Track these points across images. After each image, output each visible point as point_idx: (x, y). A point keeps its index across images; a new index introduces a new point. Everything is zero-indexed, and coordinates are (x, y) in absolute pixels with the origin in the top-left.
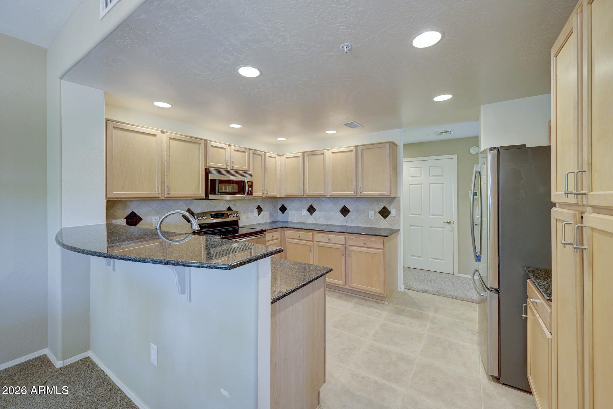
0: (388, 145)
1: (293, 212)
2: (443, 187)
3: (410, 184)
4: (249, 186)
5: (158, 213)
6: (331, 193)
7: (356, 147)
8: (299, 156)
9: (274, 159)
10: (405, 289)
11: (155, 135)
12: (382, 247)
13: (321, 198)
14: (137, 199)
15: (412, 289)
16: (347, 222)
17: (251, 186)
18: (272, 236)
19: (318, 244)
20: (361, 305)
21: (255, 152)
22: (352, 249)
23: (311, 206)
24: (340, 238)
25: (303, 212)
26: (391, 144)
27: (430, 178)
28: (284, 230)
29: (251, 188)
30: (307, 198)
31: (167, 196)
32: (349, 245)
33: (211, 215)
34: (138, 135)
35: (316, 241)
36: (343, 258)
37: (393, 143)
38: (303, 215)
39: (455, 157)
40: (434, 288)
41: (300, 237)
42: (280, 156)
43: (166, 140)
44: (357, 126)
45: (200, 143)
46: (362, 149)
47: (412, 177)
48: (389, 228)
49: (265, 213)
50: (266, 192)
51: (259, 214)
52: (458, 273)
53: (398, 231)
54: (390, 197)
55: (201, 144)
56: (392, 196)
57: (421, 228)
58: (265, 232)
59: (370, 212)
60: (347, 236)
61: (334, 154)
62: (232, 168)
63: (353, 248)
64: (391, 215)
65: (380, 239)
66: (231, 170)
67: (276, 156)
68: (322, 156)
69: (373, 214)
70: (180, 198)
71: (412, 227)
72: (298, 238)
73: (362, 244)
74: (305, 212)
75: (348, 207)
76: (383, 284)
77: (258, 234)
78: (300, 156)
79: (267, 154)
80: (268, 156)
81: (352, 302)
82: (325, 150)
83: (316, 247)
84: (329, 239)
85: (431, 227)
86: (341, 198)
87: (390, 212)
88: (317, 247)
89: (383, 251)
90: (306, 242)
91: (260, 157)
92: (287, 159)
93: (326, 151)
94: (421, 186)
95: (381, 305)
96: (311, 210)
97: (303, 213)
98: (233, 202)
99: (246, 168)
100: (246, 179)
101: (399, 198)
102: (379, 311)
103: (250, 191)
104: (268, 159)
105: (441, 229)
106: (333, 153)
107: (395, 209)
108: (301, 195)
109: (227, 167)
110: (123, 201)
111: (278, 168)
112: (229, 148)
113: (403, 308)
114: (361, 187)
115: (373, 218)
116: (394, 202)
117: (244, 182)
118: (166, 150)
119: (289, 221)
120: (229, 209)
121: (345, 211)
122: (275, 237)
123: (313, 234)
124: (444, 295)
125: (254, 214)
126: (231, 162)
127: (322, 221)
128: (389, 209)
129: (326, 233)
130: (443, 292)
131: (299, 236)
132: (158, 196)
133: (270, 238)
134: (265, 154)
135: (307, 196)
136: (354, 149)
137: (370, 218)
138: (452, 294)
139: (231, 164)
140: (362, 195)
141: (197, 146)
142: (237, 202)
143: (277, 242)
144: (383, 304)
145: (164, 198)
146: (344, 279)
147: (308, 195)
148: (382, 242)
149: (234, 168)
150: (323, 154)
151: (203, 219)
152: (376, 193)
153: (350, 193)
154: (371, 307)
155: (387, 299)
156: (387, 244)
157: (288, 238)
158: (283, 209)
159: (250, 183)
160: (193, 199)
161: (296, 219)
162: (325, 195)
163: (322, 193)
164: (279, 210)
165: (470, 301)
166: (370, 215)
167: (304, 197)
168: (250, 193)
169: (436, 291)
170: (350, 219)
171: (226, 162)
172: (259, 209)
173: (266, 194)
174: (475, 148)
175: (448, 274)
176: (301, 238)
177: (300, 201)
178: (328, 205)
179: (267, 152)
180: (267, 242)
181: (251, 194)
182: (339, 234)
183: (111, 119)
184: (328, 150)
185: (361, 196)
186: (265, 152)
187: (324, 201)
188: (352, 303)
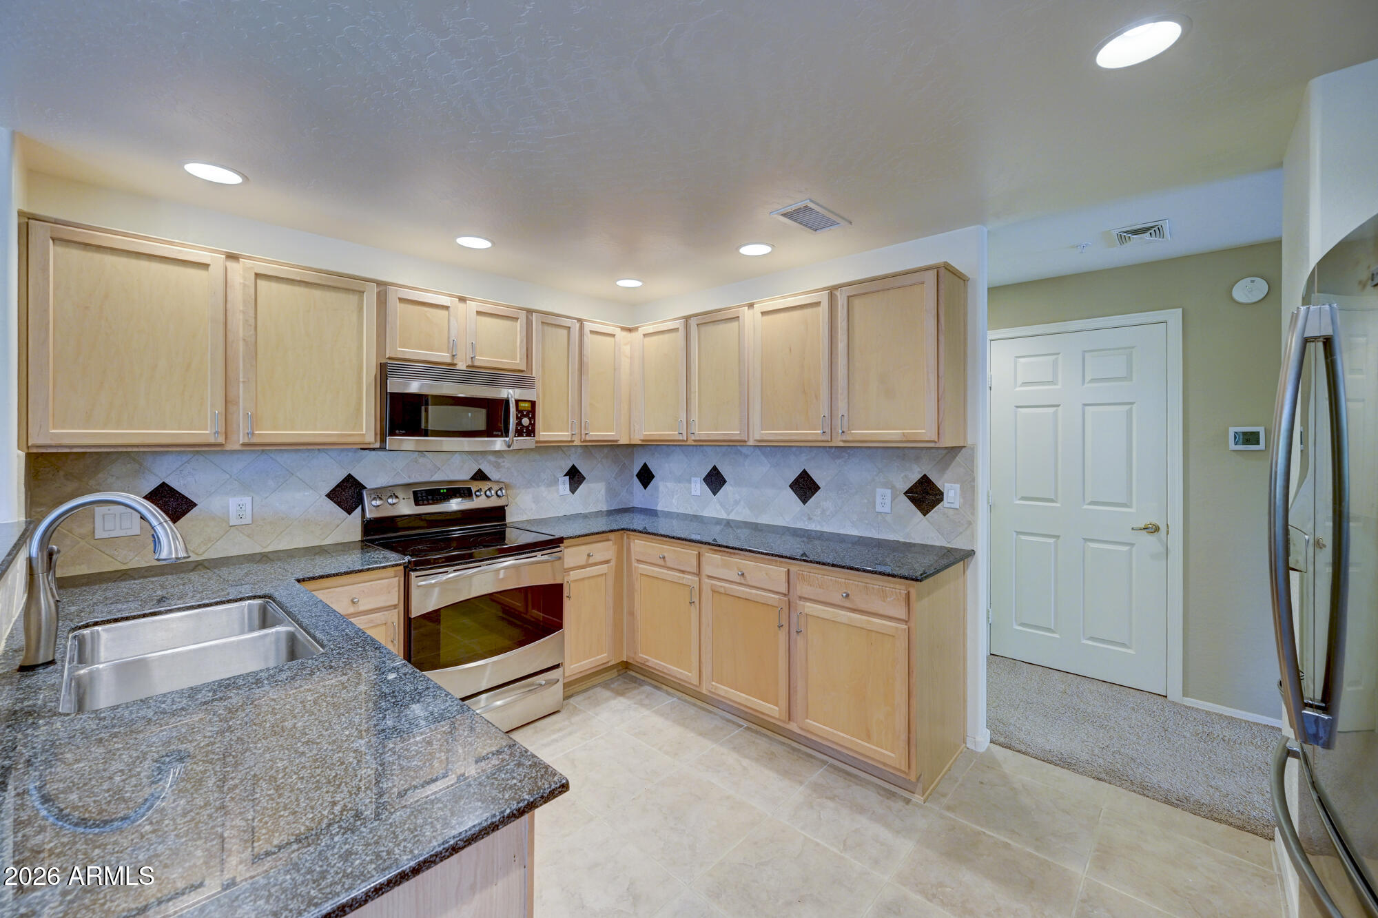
0: (931, 277)
1: (669, 484)
2: (1129, 414)
3: (1017, 407)
4: (521, 414)
5: (245, 488)
6: (758, 433)
7: (832, 291)
8: (676, 330)
9: (611, 339)
10: (991, 742)
11: (205, 266)
12: (903, 616)
13: (739, 448)
14: (178, 449)
15: (1017, 746)
16: (810, 519)
17: (528, 412)
18: (589, 555)
19: (712, 585)
20: (830, 798)
21: (550, 320)
22: (806, 610)
23: (715, 468)
24: (774, 574)
25: (693, 485)
26: (942, 271)
27: (1086, 385)
28: (628, 538)
29: (530, 419)
30: (705, 448)
31: (246, 441)
32: (801, 598)
33: (414, 492)
34: (144, 264)
35: (709, 577)
36: (782, 636)
37: (947, 267)
38: (693, 493)
39: (1174, 317)
40: (1096, 752)
41: (667, 559)
42: (630, 330)
43: (242, 281)
44: (828, 223)
45: (363, 292)
46: (849, 297)
47: (1024, 384)
48: (937, 544)
49: (592, 485)
50: (585, 429)
51: (573, 490)
52: (1185, 694)
53: (972, 553)
54: (937, 445)
55: (365, 294)
56: (948, 442)
57: (1052, 541)
58: (563, 543)
59: (880, 491)
60: (795, 567)
61: (766, 318)
62: (470, 364)
63: (810, 608)
64: (945, 503)
65: (897, 586)
66: (467, 366)
67: (618, 331)
68: (735, 324)
69: (888, 500)
70: (309, 447)
71: (1023, 538)
72: (661, 562)
73: (837, 598)
74: (698, 487)
75: (815, 475)
76: (904, 736)
77: (534, 551)
78: (678, 329)
79: (588, 327)
80: (590, 331)
81: (801, 783)
82: (744, 306)
83: (707, 593)
84: (743, 574)
85: (1086, 540)
86: (794, 449)
87: (942, 494)
88: (710, 592)
89: (906, 627)
90: (682, 575)
91: (565, 332)
92: (647, 339)
93: (747, 308)
94: (1055, 413)
95: (900, 804)
96: (715, 480)
97: (693, 490)
98: (492, 458)
99: (517, 362)
100: (510, 394)
101: (973, 449)
102: (885, 834)
103: (527, 427)
104: (589, 339)
105: (1125, 548)
106: (763, 313)
107: (958, 486)
108: (681, 438)
109: (453, 359)
110: (132, 455)
111: (625, 363)
112: (461, 306)
113: (979, 828)
114: (845, 415)
115: (887, 509)
116: (953, 464)
117: (506, 402)
118: (241, 308)
119: (659, 508)
120: (480, 476)
121: (805, 487)
122: (598, 557)
123: (699, 553)
124: (1132, 783)
125: (558, 491)
126: (469, 346)
127: (741, 514)
128: (939, 485)
129: (734, 554)
130: (1130, 772)
131: (664, 558)
132: (212, 440)
133: (582, 560)
134: (582, 327)
135: (695, 441)
136: (824, 297)
137: (877, 510)
138: (1166, 786)
139: (468, 352)
140: (849, 438)
141: (354, 298)
142: (504, 457)
143: (606, 572)
144: (908, 801)
145: (237, 447)
146: (783, 702)
147: (698, 438)
148: (904, 596)
149: (477, 364)
150: (738, 317)
151: (390, 504)
152: (892, 435)
153: (813, 433)
154: (861, 810)
155: (920, 786)
156: (919, 606)
157: (638, 561)
158: (646, 476)
159: (526, 406)
160: (362, 449)
161: (676, 504)
162: (743, 439)
163: (734, 433)
164: (636, 480)
165: (1238, 822)
166: (878, 500)
167: (688, 445)
168: (530, 431)
169: (1101, 761)
170: (819, 512)
171: (452, 347)
172: (575, 477)
173: (583, 436)
174: (1253, 282)
175: (1146, 696)
176: (669, 564)
177: (687, 456)
178: (760, 469)
179: (586, 321)
180: (571, 572)
181: (528, 435)
182: (772, 560)
183: (45, 217)
184: (751, 306)
185: (845, 441)
186: (580, 321)
187: (746, 456)
188: (801, 788)
